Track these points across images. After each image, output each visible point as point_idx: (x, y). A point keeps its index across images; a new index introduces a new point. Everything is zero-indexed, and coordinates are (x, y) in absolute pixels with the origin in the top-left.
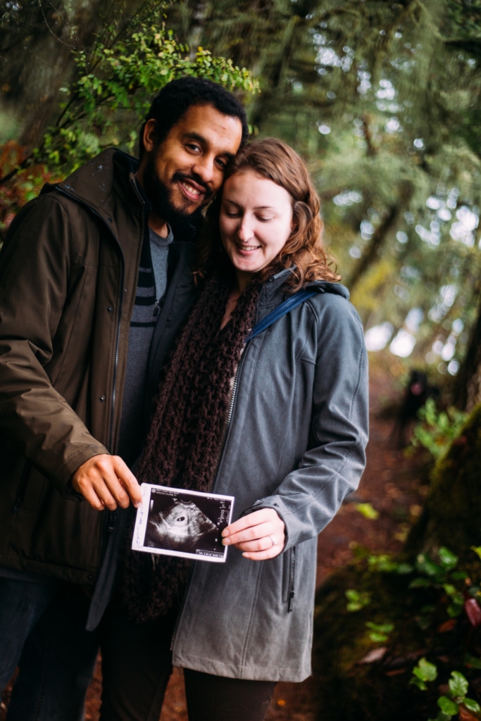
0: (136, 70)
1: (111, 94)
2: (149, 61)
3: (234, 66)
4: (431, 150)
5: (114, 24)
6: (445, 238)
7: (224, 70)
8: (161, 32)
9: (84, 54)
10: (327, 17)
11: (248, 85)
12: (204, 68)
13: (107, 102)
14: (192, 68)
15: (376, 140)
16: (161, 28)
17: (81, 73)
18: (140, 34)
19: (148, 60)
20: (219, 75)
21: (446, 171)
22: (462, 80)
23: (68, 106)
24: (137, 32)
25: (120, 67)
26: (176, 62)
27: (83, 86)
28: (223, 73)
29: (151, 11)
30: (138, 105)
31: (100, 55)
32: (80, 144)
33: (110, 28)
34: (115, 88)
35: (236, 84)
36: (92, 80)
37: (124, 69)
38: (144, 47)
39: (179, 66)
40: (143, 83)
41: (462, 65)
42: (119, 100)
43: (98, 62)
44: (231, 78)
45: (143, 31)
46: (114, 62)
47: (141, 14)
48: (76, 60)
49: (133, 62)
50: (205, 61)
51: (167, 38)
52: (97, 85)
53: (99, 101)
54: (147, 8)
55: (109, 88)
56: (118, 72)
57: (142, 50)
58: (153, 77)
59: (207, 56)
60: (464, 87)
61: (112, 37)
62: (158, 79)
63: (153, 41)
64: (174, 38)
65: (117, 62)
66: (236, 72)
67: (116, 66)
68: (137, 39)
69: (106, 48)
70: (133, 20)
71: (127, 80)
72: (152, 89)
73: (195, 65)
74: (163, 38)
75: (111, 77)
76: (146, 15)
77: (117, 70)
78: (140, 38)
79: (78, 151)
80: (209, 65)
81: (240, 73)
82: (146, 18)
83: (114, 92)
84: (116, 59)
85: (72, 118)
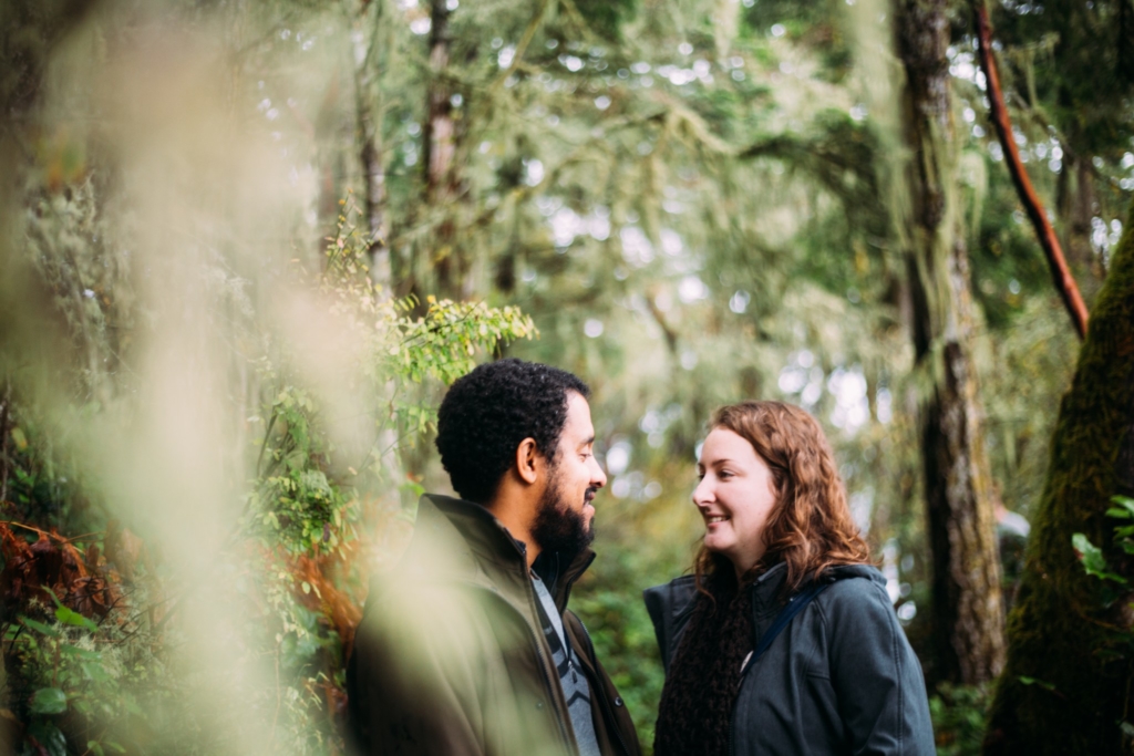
4: (763, 311)
7: (479, 320)
8: (366, 292)
12: (448, 325)
14: (431, 331)
15: (673, 320)
16: (366, 287)
20: (473, 330)
21: (798, 333)
22: (772, 197)
23: (266, 439)
27: (281, 405)
28: (477, 324)
29: (341, 268)
32: (303, 491)
35: (502, 334)
41: (766, 175)
44: (492, 327)
47: (330, 275)
52: (304, 399)
54: (335, 265)
59: (447, 307)
60: (779, 203)
62: (388, 363)
66: (495, 318)
73: (432, 326)
74: (374, 300)
76: (336, 275)
79: (301, 502)
80: (453, 318)
81: (501, 316)
85: (277, 457)
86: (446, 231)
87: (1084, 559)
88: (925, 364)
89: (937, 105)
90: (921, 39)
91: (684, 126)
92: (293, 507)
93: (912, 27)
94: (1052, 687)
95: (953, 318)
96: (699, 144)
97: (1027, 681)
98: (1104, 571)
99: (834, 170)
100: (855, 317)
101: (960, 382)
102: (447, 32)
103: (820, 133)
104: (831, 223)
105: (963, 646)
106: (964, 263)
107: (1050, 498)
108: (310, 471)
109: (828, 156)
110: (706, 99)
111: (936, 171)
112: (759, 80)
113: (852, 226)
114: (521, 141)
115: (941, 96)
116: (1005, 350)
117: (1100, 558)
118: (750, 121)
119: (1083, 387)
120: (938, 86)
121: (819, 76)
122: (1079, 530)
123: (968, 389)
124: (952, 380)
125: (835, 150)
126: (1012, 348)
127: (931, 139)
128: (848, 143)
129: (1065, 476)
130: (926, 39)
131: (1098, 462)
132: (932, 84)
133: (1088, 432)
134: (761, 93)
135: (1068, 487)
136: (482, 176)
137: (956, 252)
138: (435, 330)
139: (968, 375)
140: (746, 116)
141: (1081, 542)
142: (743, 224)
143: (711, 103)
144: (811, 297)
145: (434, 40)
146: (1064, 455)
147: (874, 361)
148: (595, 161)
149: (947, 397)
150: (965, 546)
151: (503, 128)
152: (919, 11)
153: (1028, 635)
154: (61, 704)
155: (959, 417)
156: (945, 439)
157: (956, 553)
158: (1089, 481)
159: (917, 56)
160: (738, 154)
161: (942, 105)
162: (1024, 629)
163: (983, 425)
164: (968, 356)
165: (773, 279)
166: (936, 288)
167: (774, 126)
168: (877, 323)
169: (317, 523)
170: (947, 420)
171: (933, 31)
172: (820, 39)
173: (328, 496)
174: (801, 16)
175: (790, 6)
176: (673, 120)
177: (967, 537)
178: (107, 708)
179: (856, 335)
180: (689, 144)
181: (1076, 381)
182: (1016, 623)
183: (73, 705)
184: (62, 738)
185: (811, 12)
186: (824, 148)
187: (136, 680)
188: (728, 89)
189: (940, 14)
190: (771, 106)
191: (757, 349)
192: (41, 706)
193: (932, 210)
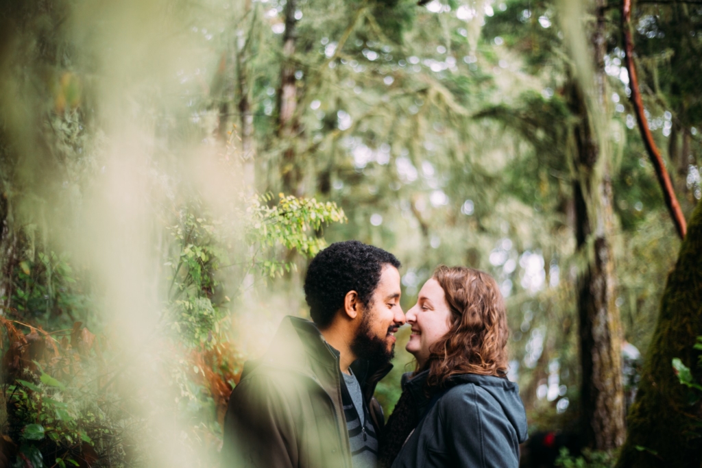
7: (311, 209)
9: (179, 227)
11: (335, 216)
12: (292, 212)
14: (281, 215)
15: (426, 217)
20: (307, 215)
22: (491, 143)
23: (175, 277)
26: (264, 213)
27: (186, 256)
30: (239, 260)
31: (193, 224)
35: (324, 219)
36: (192, 249)
39: (267, 215)
41: (487, 130)
44: (319, 215)
50: (291, 206)
52: (199, 253)
58: (248, 232)
59: (291, 200)
62: (254, 233)
66: (321, 208)
67: (210, 230)
71: (224, 241)
73: (281, 211)
75: (208, 242)
79: (195, 317)
80: (295, 208)
81: (324, 208)
83: (214, 255)
84: (210, 225)
85: (181, 288)
86: (289, 155)
87: (679, 375)
88: (582, 250)
91: (439, 97)
92: (190, 320)
94: (655, 453)
95: (601, 223)
96: (448, 109)
97: (640, 448)
98: (691, 382)
99: (531, 128)
100: (539, 221)
101: (604, 262)
102: (295, 33)
103: (522, 105)
104: (528, 161)
106: (609, 189)
107: (658, 336)
108: (201, 298)
109: (527, 120)
110: (453, 81)
111: (595, 132)
112: (486, 70)
113: (540, 164)
114: (339, 101)
115: (600, 85)
116: (632, 244)
117: (689, 374)
118: (480, 96)
119: (682, 268)
120: (597, 78)
122: (676, 356)
123: (608, 267)
124: (599, 261)
125: (532, 116)
126: (636, 243)
128: (540, 112)
129: (669, 323)
131: (689, 315)
133: (684, 295)
134: (487, 79)
135: (670, 330)
136: (313, 123)
137: (605, 182)
138: (283, 215)
139: (609, 258)
140: (477, 93)
141: (677, 364)
142: (473, 159)
143: (456, 84)
144: (514, 206)
145: (286, 37)
146: (668, 309)
147: (550, 248)
148: (383, 116)
149: (596, 271)
150: (602, 365)
151: (328, 93)
153: (642, 420)
154: (41, 434)
156: (593, 297)
157: (596, 369)
158: (684, 326)
160: (471, 116)
161: (600, 90)
162: (639, 417)
163: (617, 290)
164: (609, 247)
165: (490, 194)
166: (592, 203)
167: (495, 100)
168: (552, 224)
169: (204, 330)
170: (594, 286)
171: (596, 45)
172: (525, 47)
173: (211, 314)
174: (514, 32)
175: (506, 26)
176: (432, 93)
177: (604, 359)
178: (69, 438)
179: (539, 231)
180: (442, 109)
181: (678, 264)
182: (634, 413)
183: (49, 435)
184: (40, 455)
185: (521, 30)
186: (525, 115)
187: (88, 421)
188: (467, 76)
189: (602, 34)
190: (493, 87)
191: (478, 237)
192: (29, 434)
193: (591, 155)
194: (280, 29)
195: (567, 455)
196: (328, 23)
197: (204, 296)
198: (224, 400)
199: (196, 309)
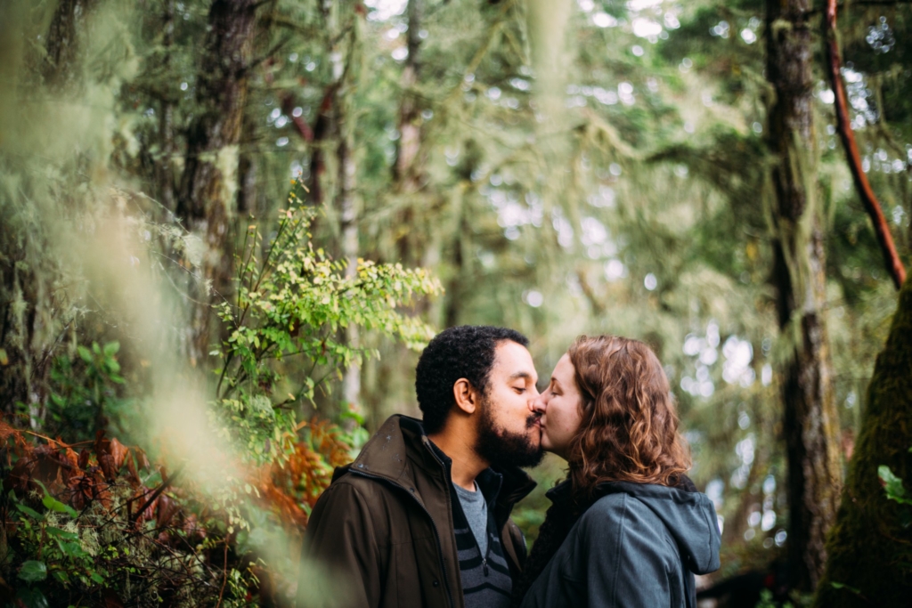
0: (293, 307)
1: (270, 343)
2: (306, 293)
3: (404, 269)
4: (667, 286)
5: (253, 260)
6: (720, 384)
7: (395, 278)
8: (308, 254)
9: (227, 305)
10: (496, 171)
11: (428, 286)
12: (372, 282)
13: (269, 353)
14: (357, 286)
15: (599, 293)
16: (308, 250)
17: (229, 328)
18: (286, 264)
19: (304, 291)
20: (390, 286)
21: (693, 307)
23: (225, 370)
24: (283, 262)
25: (273, 308)
26: (335, 284)
27: (236, 342)
28: (394, 282)
29: (291, 234)
30: (305, 347)
31: (246, 301)
33: (250, 267)
34: (273, 335)
35: (413, 290)
36: (243, 332)
37: (278, 310)
38: (294, 278)
39: (341, 287)
40: (305, 320)
41: (672, 178)
42: (282, 348)
43: (246, 310)
44: (406, 285)
45: (288, 260)
46: (266, 306)
47: (281, 240)
48: (220, 314)
49: (286, 298)
50: (370, 274)
51: (318, 259)
52: (252, 338)
53: (258, 353)
54: (286, 232)
55: (267, 337)
56: (273, 315)
57: (293, 282)
58: (314, 310)
59: (370, 267)
61: (254, 277)
62: (321, 311)
63: (303, 269)
64: (326, 257)
65: (268, 303)
66: (409, 277)
67: (268, 308)
68: (284, 271)
69: (250, 291)
70: (274, 250)
71: (285, 322)
72: (317, 324)
73: (359, 282)
74: (314, 261)
75: (265, 323)
76: (286, 241)
77: (271, 313)
78: (286, 268)
79: (250, 421)
80: (375, 277)
81: (414, 276)
82: (287, 244)
83: (273, 340)
84: (266, 301)
85: (233, 384)
86: (407, 215)
87: (887, 487)
88: (787, 331)
89: (801, 121)
90: (789, 67)
91: (601, 136)
92: (242, 424)
93: (782, 58)
94: (858, 592)
95: (810, 294)
96: (613, 150)
97: (837, 586)
98: (904, 497)
99: (723, 175)
100: (740, 296)
101: (816, 346)
102: (419, 58)
103: (710, 142)
104: (719, 217)
105: (813, 562)
106: (821, 249)
107: (864, 437)
108: (257, 396)
109: (717, 162)
110: (623, 115)
111: (800, 175)
112: (668, 99)
113: (738, 219)
114: (469, 144)
115: (805, 113)
116: (861, 322)
117: (900, 486)
118: (659, 133)
119: (894, 347)
120: (802, 105)
121: (718, 99)
122: (885, 463)
123: (821, 352)
124: (809, 345)
125: (723, 158)
126: (866, 321)
127: (795, 148)
128: (734, 152)
129: (877, 420)
130: (794, 67)
131: (903, 409)
132: (797, 104)
133: (896, 383)
134: (669, 111)
135: (879, 428)
137: (814, 240)
138: (361, 286)
139: (823, 340)
140: (656, 130)
141: (885, 473)
142: (647, 215)
143: (628, 118)
144: (706, 276)
145: (410, 62)
146: (877, 402)
147: (756, 330)
148: (528, 162)
149: (806, 358)
150: (816, 481)
151: (455, 133)
152: (788, 45)
153: (843, 548)
154: (42, 573)
155: (814, 374)
156: (803, 391)
157: (809, 485)
158: (896, 424)
159: (786, 81)
160: (644, 159)
161: (806, 121)
162: (840, 544)
163: (833, 381)
164: (823, 325)
165: (672, 261)
166: (798, 269)
167: (677, 137)
168: (759, 298)
169: (261, 438)
170: (804, 377)
171: (799, 61)
172: (720, 70)
173: (271, 417)
174: (705, 50)
175: (696, 43)
176: (592, 130)
177: (819, 473)
178: (84, 580)
179: (742, 309)
180: (605, 150)
181: (889, 342)
182: (832, 539)
183: (53, 574)
184: (45, 602)
185: (714, 47)
186: (713, 156)
187: (109, 558)
188: (642, 107)
189: (806, 47)
190: (678, 123)
191: (659, 317)
192: (27, 574)
193: (796, 205)
194: (401, 54)
195: (770, 600)
196: (461, 44)
197: (260, 393)
198: (297, 530)
199: (250, 411)
